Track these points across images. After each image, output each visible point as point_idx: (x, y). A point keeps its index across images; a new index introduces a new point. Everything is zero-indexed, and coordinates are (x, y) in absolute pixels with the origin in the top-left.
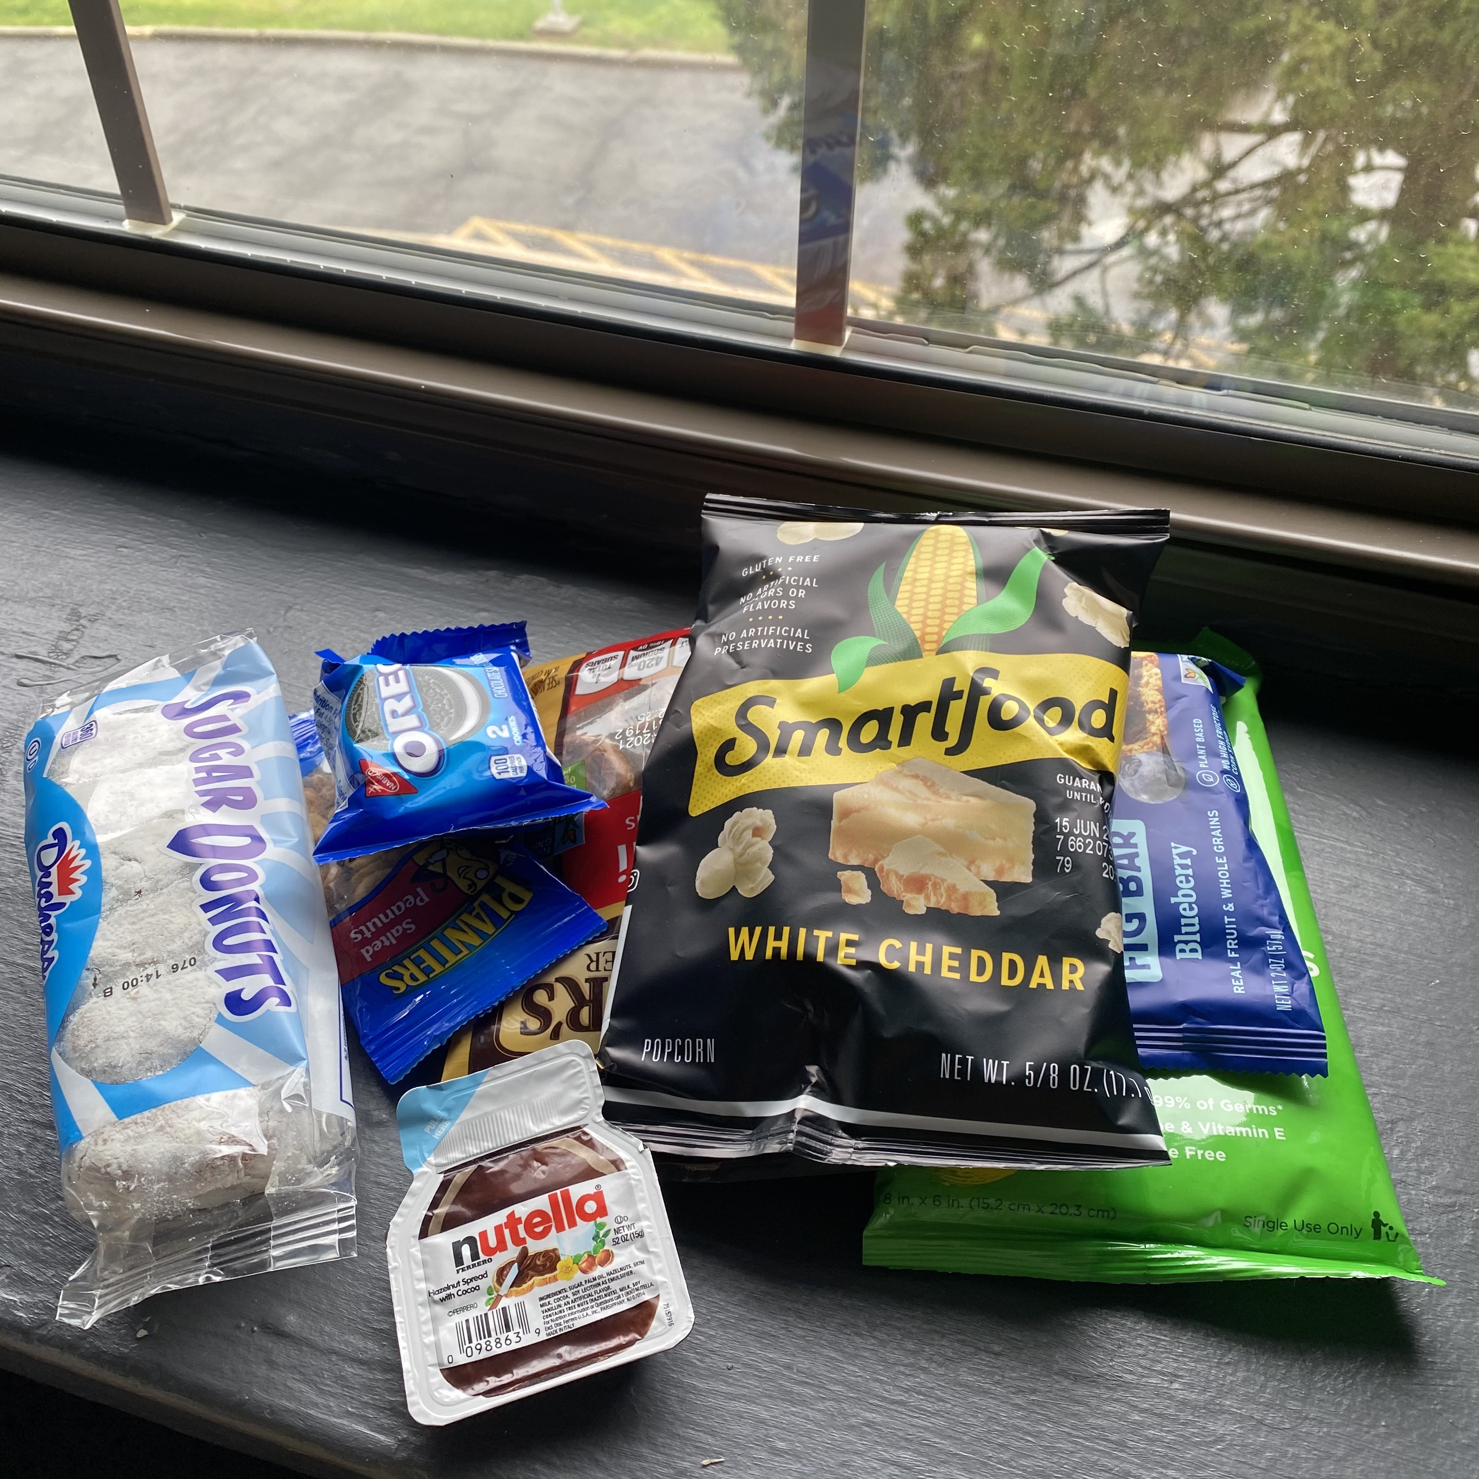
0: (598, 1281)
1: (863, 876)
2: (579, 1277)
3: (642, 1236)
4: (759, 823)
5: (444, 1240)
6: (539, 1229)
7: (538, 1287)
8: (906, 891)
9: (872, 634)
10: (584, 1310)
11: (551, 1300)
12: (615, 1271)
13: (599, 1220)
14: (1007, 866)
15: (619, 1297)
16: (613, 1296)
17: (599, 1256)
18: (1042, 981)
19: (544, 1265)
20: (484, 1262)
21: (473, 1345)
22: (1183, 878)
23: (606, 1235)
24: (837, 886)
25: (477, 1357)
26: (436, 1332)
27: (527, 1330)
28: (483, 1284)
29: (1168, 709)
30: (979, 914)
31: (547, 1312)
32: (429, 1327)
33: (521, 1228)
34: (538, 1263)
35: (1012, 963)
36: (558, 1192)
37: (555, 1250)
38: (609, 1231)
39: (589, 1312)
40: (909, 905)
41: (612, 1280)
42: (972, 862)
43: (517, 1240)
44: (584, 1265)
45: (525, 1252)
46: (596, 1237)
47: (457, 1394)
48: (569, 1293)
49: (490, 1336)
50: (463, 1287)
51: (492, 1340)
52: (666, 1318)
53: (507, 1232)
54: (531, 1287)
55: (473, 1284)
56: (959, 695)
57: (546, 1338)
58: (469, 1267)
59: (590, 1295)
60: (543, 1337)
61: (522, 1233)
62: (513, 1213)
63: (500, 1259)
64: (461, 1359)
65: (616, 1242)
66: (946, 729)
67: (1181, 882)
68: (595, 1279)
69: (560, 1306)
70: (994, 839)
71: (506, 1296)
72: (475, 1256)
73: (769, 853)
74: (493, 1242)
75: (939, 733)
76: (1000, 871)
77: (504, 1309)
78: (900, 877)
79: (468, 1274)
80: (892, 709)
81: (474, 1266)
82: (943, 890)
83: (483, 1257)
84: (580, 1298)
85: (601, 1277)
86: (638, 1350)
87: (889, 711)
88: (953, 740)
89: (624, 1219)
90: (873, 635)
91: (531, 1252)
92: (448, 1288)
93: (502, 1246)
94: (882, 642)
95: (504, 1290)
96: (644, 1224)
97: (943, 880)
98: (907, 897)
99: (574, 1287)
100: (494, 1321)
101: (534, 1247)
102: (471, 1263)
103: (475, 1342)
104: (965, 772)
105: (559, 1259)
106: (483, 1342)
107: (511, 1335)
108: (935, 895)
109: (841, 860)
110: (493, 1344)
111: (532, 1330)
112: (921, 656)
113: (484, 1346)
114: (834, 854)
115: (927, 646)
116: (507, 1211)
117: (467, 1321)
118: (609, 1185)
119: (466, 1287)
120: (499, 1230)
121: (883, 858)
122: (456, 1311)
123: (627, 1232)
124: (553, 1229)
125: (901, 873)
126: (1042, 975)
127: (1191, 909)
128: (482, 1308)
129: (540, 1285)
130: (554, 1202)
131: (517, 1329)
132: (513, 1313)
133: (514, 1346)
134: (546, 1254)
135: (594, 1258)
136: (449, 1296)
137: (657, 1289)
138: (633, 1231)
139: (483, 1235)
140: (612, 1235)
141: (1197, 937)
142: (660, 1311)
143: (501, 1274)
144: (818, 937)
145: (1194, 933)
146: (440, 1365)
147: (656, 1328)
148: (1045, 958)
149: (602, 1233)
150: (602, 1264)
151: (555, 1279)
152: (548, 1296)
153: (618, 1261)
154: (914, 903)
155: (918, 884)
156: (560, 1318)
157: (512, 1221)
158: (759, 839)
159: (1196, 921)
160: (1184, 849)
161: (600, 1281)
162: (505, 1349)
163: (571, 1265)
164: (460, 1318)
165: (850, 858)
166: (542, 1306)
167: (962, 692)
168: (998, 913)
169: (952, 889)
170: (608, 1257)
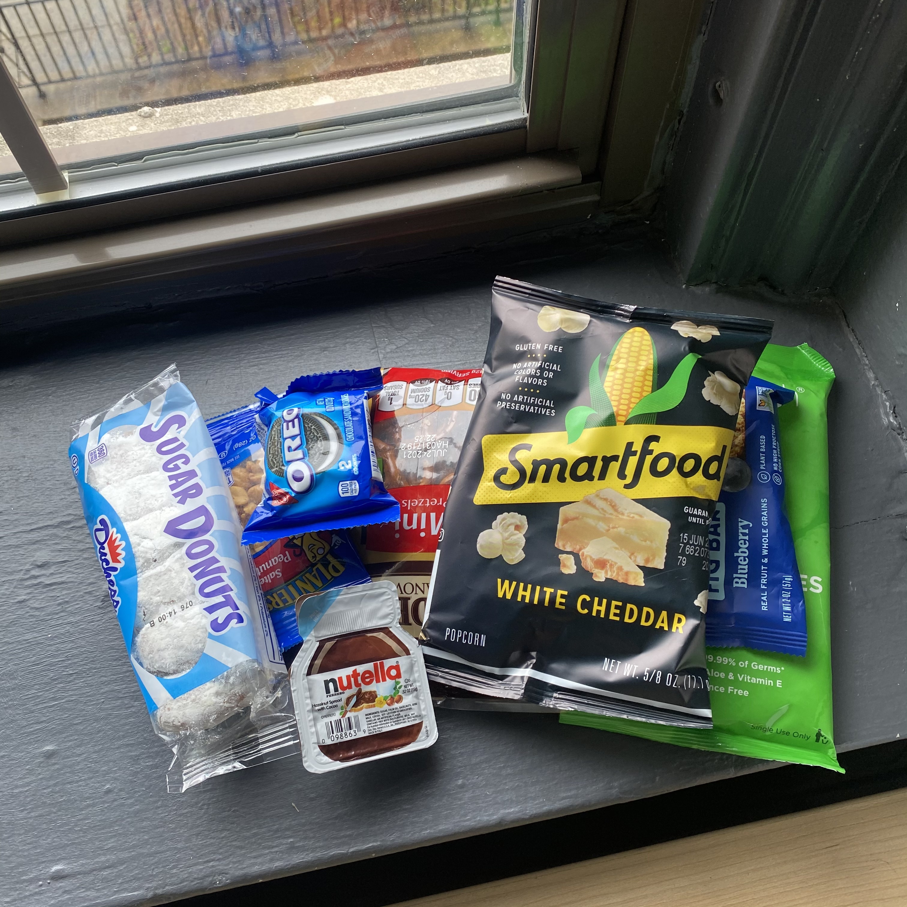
0: (395, 710)
1: (573, 558)
2: (386, 707)
3: (417, 691)
4: (519, 523)
5: (320, 678)
6: (367, 680)
7: (365, 709)
8: (595, 568)
9: (588, 404)
10: (387, 723)
11: (371, 716)
12: (403, 707)
13: (397, 680)
14: (651, 558)
15: (404, 719)
16: (401, 718)
17: (396, 698)
18: (662, 625)
19: (369, 699)
20: (341, 693)
21: (334, 735)
22: (742, 541)
23: (400, 687)
24: (558, 563)
25: (336, 741)
26: (315, 725)
27: (359, 730)
28: (339, 704)
29: (746, 429)
30: (633, 584)
31: (369, 722)
32: (312, 723)
33: (359, 678)
34: (366, 697)
35: (648, 614)
36: (378, 662)
37: (375, 692)
38: (401, 686)
39: (390, 724)
40: (596, 576)
41: (402, 711)
42: (632, 554)
43: (357, 685)
44: (389, 702)
45: (360, 690)
46: (395, 688)
47: (326, 759)
48: (380, 714)
49: (342, 731)
50: (329, 705)
51: (343, 733)
52: (425, 733)
53: (352, 679)
54: (362, 709)
55: (335, 704)
56: (634, 454)
57: (368, 735)
58: (333, 695)
59: (390, 717)
60: (367, 734)
61: (360, 681)
62: (356, 670)
63: (348, 693)
64: (329, 742)
65: (404, 692)
66: (626, 473)
67: (741, 544)
68: (393, 709)
69: (375, 720)
70: (646, 541)
71: (350, 711)
72: (336, 690)
73: (523, 541)
74: (345, 683)
75: (622, 475)
76: (647, 560)
77: (349, 718)
78: (592, 560)
79: (332, 699)
80: (596, 457)
81: (335, 695)
82: (615, 569)
83: (340, 691)
84: (385, 717)
85: (396, 708)
86: (412, 747)
87: (595, 458)
88: (629, 480)
89: (409, 680)
90: (590, 406)
91: (363, 691)
92: (322, 704)
93: (349, 686)
94: (593, 412)
95: (349, 708)
96: (418, 684)
97: (616, 563)
98: (595, 571)
99: (383, 711)
100: (344, 724)
101: (365, 688)
102: (334, 693)
103: (335, 734)
104: (633, 500)
105: (376, 697)
106: (339, 734)
107: (352, 731)
108: (611, 571)
109: (561, 548)
110: (344, 735)
111: (362, 730)
112: (615, 425)
113: (340, 736)
114: (558, 544)
115: (619, 418)
116: (352, 668)
117: (331, 722)
118: (403, 661)
119: (331, 705)
120: (348, 677)
121: (584, 548)
122: (326, 716)
123: (410, 688)
124: (375, 681)
125: (593, 557)
126: (663, 622)
127: (745, 560)
128: (337, 716)
129: (367, 708)
130: (376, 666)
131: (354, 729)
132: (353, 721)
133: (353, 738)
134: (370, 692)
135: (394, 698)
136: (323, 709)
137: (422, 718)
138: (413, 687)
139: (340, 679)
140: (403, 688)
141: (746, 576)
142: (423, 730)
143: (349, 700)
144: (546, 592)
145: (745, 574)
146: (318, 743)
147: (421, 737)
148: (666, 612)
149: (398, 686)
150: (397, 702)
151: (374, 706)
152: (370, 714)
153: (405, 702)
154: (599, 575)
155: (602, 564)
156: (376, 726)
157: (355, 674)
158: (518, 532)
159: (746, 567)
160: (746, 523)
161: (396, 711)
162: (349, 738)
163: (382, 700)
164: (328, 720)
165: (566, 547)
166: (367, 718)
167: (636, 452)
168: (643, 585)
169: (620, 569)
170: (400, 699)
